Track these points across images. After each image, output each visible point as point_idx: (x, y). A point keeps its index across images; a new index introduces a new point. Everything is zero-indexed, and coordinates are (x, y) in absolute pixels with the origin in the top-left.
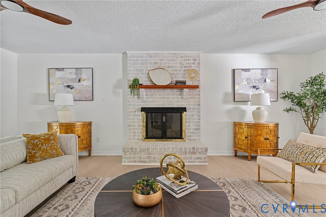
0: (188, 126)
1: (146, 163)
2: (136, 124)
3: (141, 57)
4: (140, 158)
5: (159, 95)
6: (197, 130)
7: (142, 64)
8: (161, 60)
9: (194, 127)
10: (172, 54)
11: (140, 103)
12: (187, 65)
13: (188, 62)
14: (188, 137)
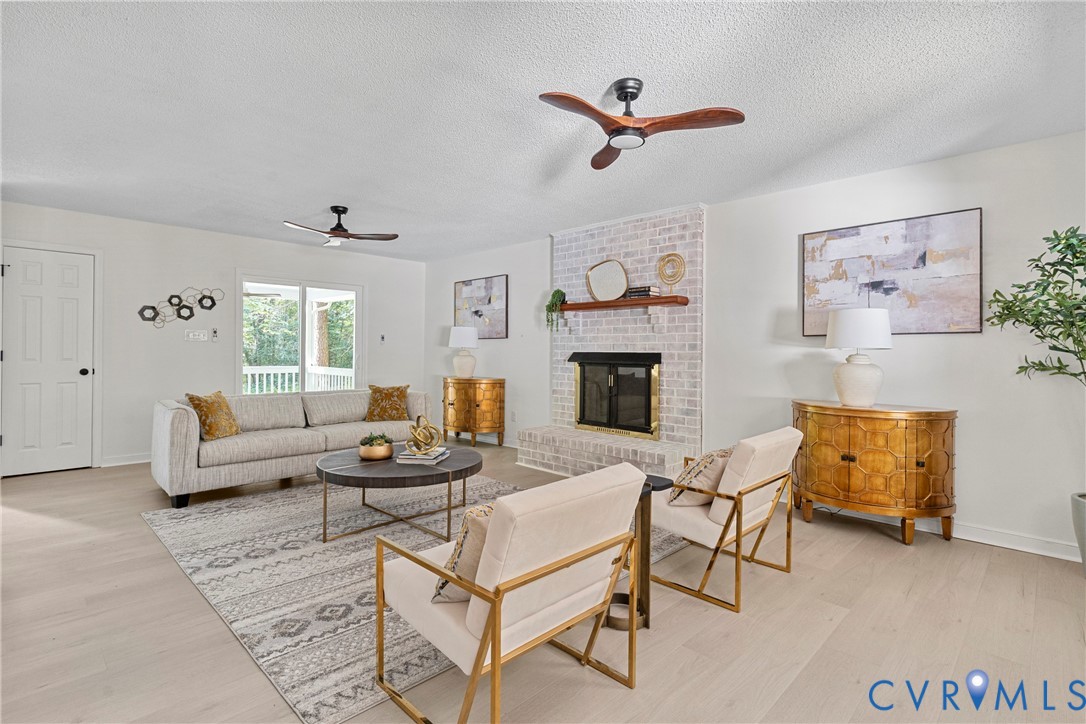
0: (667, 403)
1: (551, 469)
2: (567, 389)
3: (576, 240)
4: (543, 456)
5: (608, 323)
6: (687, 414)
7: (577, 255)
8: (612, 240)
9: (681, 406)
10: (633, 221)
11: (574, 344)
12: (667, 244)
13: (667, 236)
14: (666, 430)
